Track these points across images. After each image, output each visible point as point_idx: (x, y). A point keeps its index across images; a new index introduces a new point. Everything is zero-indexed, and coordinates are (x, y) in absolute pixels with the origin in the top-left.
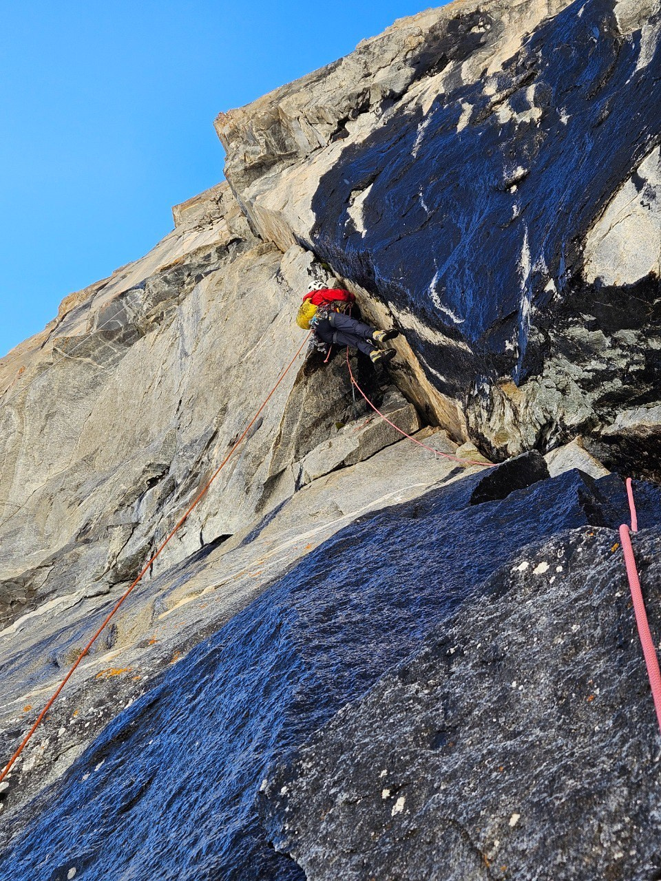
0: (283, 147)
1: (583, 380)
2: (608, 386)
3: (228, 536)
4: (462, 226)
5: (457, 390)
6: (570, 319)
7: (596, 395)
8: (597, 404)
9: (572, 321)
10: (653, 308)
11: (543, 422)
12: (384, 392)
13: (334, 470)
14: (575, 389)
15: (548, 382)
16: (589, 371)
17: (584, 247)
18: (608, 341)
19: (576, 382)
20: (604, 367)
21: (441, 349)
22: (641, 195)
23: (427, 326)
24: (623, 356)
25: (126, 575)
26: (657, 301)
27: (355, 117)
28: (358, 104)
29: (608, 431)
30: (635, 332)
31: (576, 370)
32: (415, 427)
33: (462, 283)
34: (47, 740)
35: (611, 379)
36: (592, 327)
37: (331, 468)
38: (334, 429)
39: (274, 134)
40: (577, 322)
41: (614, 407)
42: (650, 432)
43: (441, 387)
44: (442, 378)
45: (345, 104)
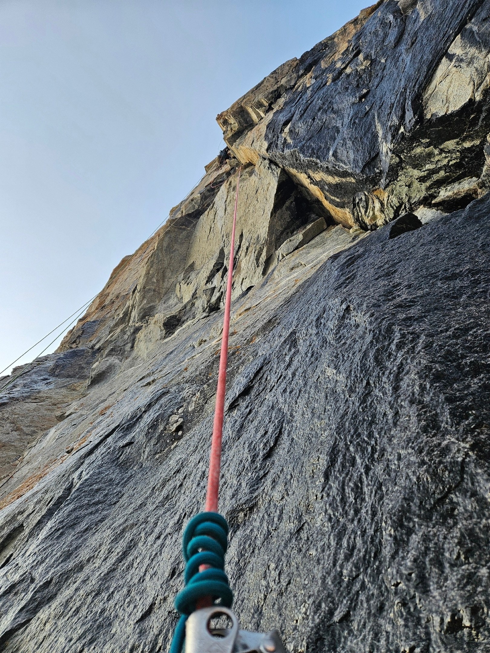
0: (247, 122)
1: (421, 177)
2: (435, 177)
3: (253, 287)
4: (339, 125)
5: (346, 204)
6: (414, 145)
7: (428, 184)
8: (428, 189)
9: (415, 146)
10: (470, 122)
11: (398, 205)
12: (309, 215)
13: (294, 250)
14: (416, 184)
15: (400, 183)
16: (424, 171)
17: (422, 101)
18: (436, 152)
19: (417, 179)
20: (434, 166)
21: (337, 185)
22: (453, 63)
23: (330, 175)
24: (446, 157)
25: (214, 308)
26: (472, 116)
27: (275, 101)
28: (275, 95)
29: (437, 200)
30: (455, 141)
31: (416, 173)
32: (325, 227)
33: (346, 148)
34: (199, 393)
35: (438, 172)
36: (428, 145)
37: (292, 250)
38: (290, 234)
39: (242, 117)
40: (419, 145)
41: (439, 187)
42: (463, 194)
43: (338, 205)
44: (338, 200)
45: (270, 96)
